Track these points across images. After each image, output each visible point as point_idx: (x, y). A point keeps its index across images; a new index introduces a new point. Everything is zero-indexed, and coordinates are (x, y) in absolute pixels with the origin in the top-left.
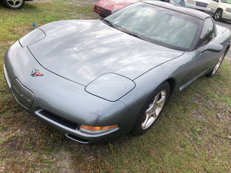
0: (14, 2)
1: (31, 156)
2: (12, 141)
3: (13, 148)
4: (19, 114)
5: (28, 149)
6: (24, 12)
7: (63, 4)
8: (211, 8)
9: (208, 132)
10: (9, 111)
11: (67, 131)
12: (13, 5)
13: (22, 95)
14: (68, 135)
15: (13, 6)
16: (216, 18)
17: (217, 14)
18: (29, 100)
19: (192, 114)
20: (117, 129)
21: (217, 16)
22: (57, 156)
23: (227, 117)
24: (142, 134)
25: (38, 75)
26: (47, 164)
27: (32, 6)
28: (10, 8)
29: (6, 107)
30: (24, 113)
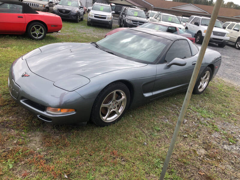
0: (37, 34)
1: (14, 132)
2: (3, 122)
3: (3, 126)
4: (14, 108)
5: (13, 128)
6: (44, 42)
7: (81, 36)
8: (230, 37)
9: (168, 131)
10: (8, 106)
11: (38, 113)
12: (36, 36)
13: (13, 90)
14: (39, 116)
15: (36, 38)
16: (237, 47)
17: (238, 43)
18: (17, 93)
19: (159, 118)
20: (75, 113)
21: (238, 44)
22: (33, 134)
23: (194, 123)
24: (105, 126)
25: (26, 76)
26: (23, 137)
27: (52, 37)
28: (33, 39)
29: (7, 103)
30: (18, 108)
